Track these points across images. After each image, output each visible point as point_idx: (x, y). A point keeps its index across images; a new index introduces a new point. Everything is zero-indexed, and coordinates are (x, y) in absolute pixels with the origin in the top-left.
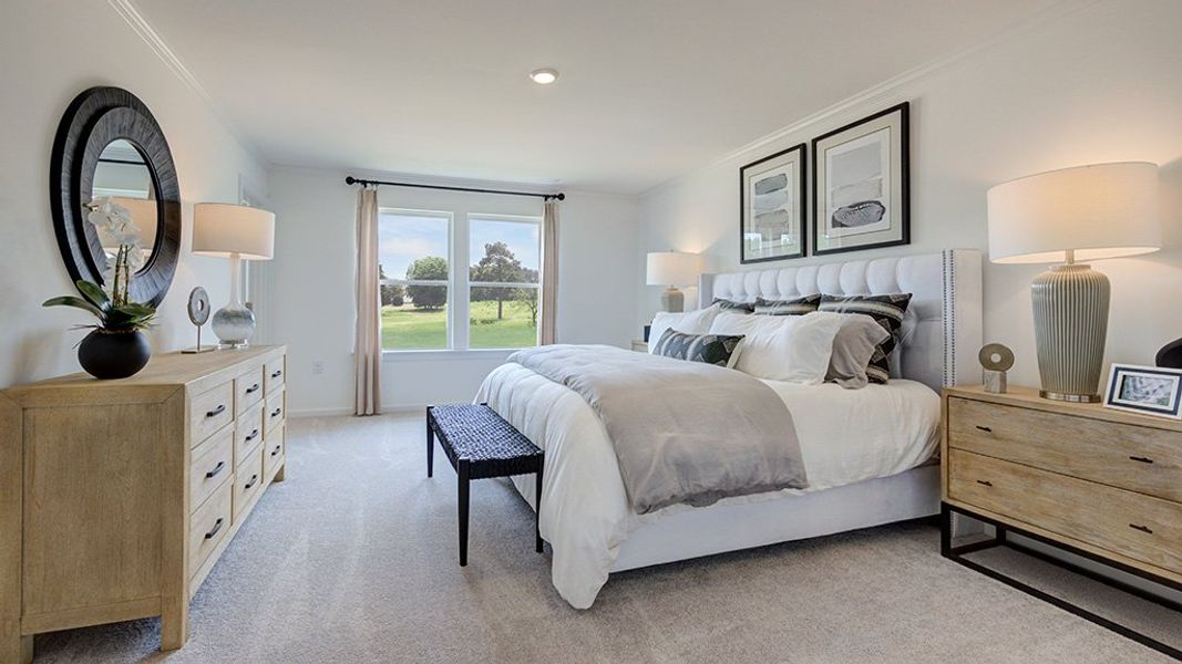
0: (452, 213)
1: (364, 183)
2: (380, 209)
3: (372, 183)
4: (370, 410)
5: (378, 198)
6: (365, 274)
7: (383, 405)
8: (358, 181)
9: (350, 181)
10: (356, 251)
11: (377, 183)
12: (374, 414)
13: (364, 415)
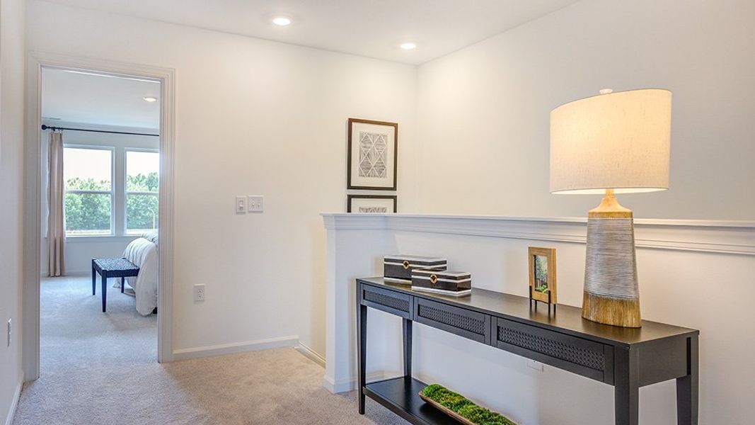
0: (114, 148)
1: (54, 129)
2: (64, 145)
3: (59, 128)
4: (58, 273)
5: (63, 138)
6: (54, 186)
7: (66, 271)
8: (49, 128)
9: (44, 127)
10: (48, 173)
11: (62, 129)
12: (61, 275)
13: (55, 276)
